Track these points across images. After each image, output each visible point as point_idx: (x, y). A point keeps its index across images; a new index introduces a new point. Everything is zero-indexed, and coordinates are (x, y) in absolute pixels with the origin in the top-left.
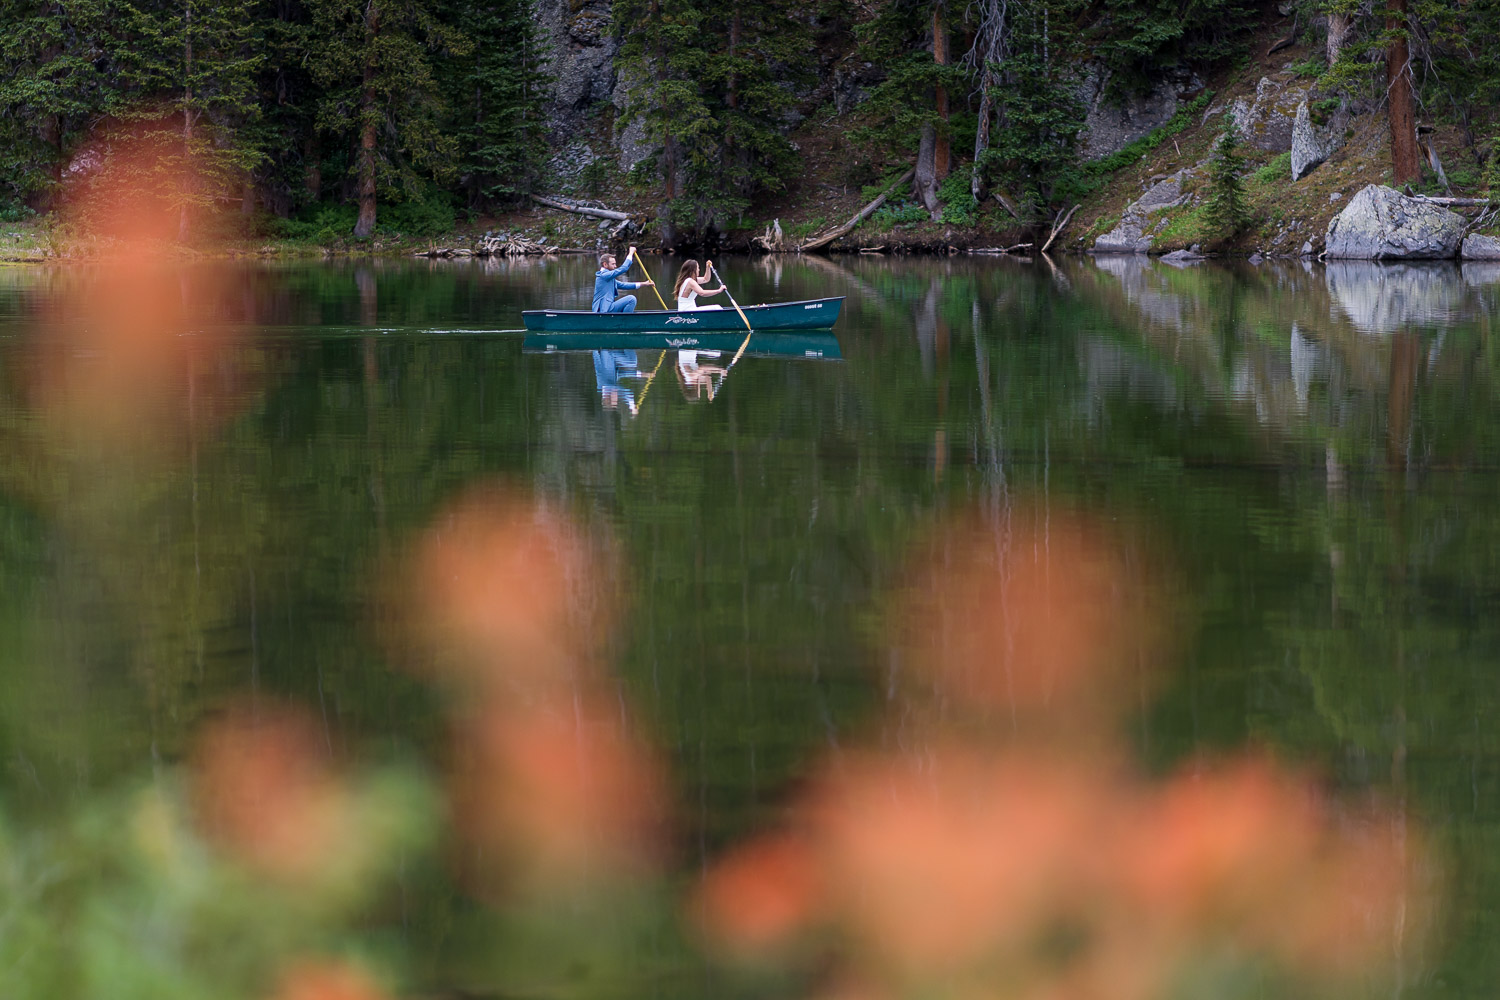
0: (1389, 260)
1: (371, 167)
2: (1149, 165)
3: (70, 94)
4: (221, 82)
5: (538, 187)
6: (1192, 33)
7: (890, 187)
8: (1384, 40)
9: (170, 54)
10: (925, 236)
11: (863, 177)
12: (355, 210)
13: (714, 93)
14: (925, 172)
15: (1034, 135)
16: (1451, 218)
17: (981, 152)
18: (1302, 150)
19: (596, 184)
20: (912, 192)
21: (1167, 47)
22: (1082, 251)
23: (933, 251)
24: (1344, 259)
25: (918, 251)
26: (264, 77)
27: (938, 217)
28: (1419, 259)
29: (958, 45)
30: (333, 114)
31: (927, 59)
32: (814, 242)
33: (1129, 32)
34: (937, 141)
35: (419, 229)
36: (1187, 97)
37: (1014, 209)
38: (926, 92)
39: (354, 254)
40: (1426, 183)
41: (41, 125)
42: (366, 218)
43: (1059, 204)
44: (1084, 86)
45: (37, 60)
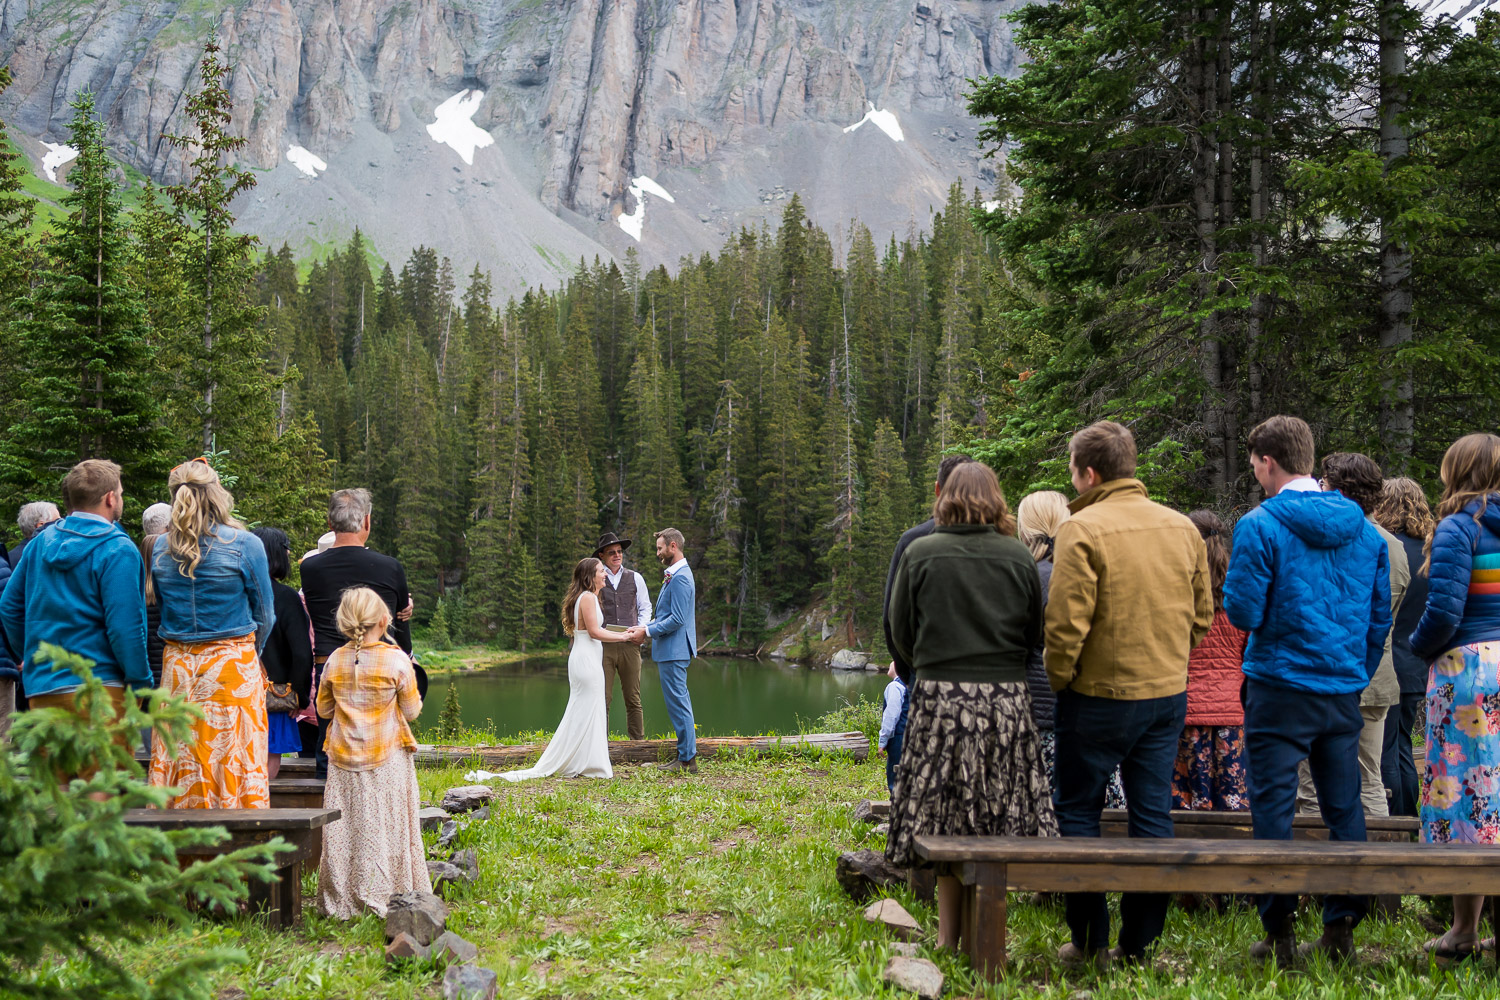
0: (846, 670)
2: (785, 632)
4: (534, 609)
6: (795, 597)
7: (714, 636)
8: (846, 612)
9: (521, 602)
10: (724, 650)
11: (708, 633)
14: (724, 632)
15: (754, 625)
16: (864, 658)
17: (740, 629)
18: (825, 633)
20: (721, 638)
21: (789, 600)
22: (767, 656)
23: (727, 654)
24: (836, 669)
25: (722, 654)
26: (545, 607)
27: (728, 645)
28: (855, 670)
29: (733, 599)
31: (725, 602)
33: (777, 595)
34: (728, 625)
36: (794, 614)
37: (750, 644)
38: (724, 612)
40: (857, 648)
41: (484, 620)
43: (761, 642)
44: (766, 608)
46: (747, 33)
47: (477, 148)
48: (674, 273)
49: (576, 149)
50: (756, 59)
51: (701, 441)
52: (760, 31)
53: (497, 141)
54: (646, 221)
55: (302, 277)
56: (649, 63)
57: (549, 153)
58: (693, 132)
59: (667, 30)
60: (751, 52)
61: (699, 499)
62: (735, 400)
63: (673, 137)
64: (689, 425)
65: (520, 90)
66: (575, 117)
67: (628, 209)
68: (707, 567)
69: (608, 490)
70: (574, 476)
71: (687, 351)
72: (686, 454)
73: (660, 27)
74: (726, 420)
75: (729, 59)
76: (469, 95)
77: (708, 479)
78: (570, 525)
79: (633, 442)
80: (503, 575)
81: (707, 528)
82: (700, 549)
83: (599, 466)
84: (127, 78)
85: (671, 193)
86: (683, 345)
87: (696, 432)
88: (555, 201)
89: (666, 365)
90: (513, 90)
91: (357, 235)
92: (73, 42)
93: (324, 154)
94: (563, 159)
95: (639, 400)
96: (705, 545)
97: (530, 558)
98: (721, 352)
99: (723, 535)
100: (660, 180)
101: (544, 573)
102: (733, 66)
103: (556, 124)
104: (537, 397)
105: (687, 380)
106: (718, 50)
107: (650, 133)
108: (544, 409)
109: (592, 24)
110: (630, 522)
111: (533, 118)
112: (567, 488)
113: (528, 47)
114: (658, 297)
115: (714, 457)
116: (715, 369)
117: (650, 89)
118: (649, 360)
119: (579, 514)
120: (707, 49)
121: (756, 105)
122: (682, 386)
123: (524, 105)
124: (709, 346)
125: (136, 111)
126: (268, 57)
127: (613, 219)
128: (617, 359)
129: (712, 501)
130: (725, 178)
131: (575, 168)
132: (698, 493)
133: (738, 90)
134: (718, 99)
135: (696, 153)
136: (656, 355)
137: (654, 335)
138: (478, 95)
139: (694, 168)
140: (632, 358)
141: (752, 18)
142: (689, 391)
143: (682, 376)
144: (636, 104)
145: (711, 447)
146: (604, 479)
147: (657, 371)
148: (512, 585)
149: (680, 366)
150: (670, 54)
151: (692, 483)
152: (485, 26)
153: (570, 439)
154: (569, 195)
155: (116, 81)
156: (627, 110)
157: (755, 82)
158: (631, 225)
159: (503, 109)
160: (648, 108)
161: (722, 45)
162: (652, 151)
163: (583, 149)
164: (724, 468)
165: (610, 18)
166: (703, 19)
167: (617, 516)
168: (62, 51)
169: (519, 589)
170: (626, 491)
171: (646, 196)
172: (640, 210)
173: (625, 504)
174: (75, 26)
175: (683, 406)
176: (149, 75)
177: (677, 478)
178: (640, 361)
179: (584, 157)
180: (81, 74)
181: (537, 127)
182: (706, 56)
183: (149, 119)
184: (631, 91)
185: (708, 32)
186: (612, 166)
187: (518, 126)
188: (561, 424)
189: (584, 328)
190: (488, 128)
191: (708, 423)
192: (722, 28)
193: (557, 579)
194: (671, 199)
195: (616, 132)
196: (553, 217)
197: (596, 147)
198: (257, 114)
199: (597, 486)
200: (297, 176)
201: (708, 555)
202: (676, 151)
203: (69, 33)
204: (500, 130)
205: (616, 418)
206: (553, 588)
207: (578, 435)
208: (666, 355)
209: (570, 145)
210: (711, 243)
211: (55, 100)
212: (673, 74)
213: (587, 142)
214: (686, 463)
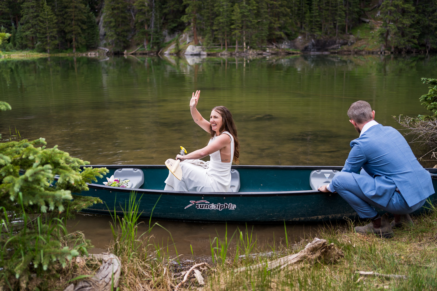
0: (192, 55)
1: (74, 44)
2: (171, 43)
3: (33, 34)
5: (98, 46)
6: (178, 26)
7: (141, 46)
10: (145, 52)
11: (138, 44)
12: (73, 49)
13: (118, 35)
14: (145, 44)
16: (201, 49)
17: (151, 41)
18: (188, 40)
19: (105, 46)
20: (144, 46)
21: (175, 27)
22: (162, 54)
23: (146, 54)
24: (187, 55)
25: (144, 54)
26: (58, 31)
27: (146, 50)
28: (196, 55)
29: (148, 27)
30: (68, 37)
31: (145, 29)
32: (131, 53)
33: (170, 25)
34: (147, 40)
35: (82, 52)
36: (178, 34)
37: (155, 48)
38: (145, 33)
39: (72, 55)
40: (198, 45)
42: (74, 50)
43: (161, 48)
44: (165, 32)
45: (29, 29)
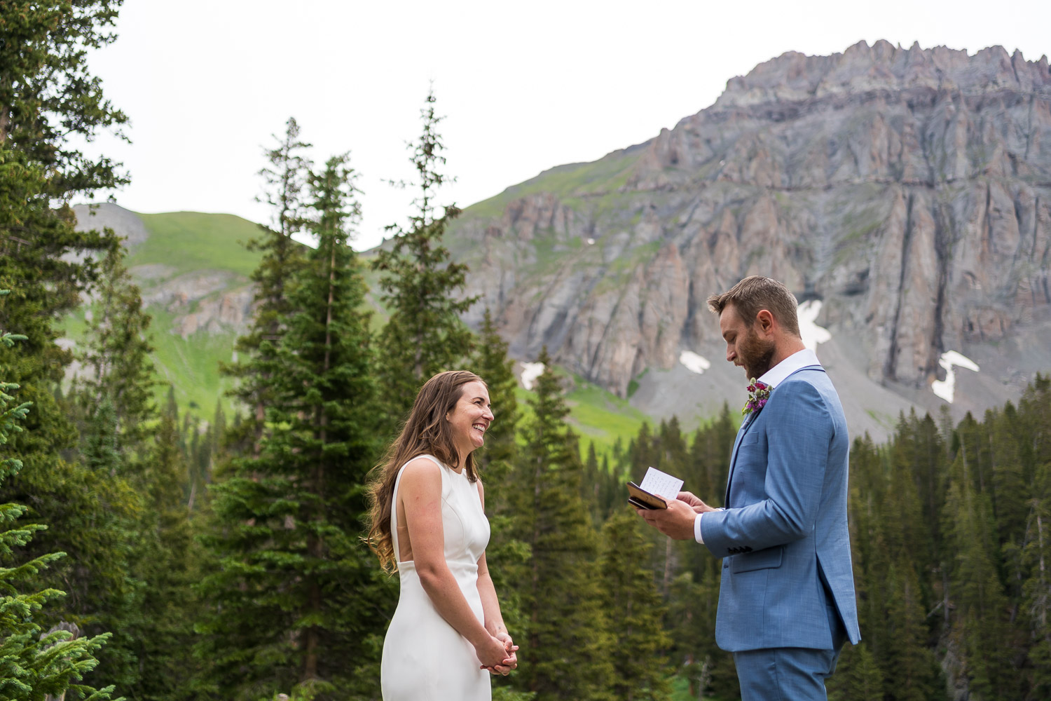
46: (1029, 237)
47: (818, 344)
48: (979, 418)
49: (894, 336)
50: (1038, 255)
51: (1015, 554)
52: (1040, 234)
53: (833, 336)
54: (956, 386)
55: (690, 442)
56: (948, 269)
57: (874, 340)
58: (990, 315)
59: (961, 243)
60: (1034, 251)
61: (1018, 605)
62: (1043, 517)
63: (974, 320)
64: (1003, 541)
65: (848, 298)
66: (892, 312)
67: (941, 376)
68: (1032, 667)
69: (935, 598)
70: (902, 585)
71: (996, 478)
72: (1002, 566)
73: (955, 240)
74: (1036, 535)
75: (1016, 257)
76: (810, 306)
77: (1024, 586)
78: (901, 626)
79: (953, 555)
80: (846, 669)
81: (1028, 631)
82: (1023, 650)
83: (925, 576)
84: (575, 318)
85: (975, 362)
86: (992, 473)
87: (1009, 546)
88: (878, 374)
89: (978, 490)
90: (843, 299)
91: (726, 407)
92: (542, 298)
93: (707, 356)
94: (884, 344)
95: (956, 519)
96: (1028, 646)
97: (869, 654)
98: (1027, 477)
99: (1043, 638)
100: (966, 354)
101: (882, 668)
102: (1019, 264)
103: (877, 319)
104: (867, 519)
105: (998, 502)
106: (1006, 252)
107: (954, 319)
108: (873, 528)
109: (900, 244)
110: (956, 625)
111: (859, 316)
112: (896, 595)
113: (853, 267)
114: (966, 436)
115: (1028, 567)
116: (1024, 493)
117: (952, 286)
118: (962, 487)
119: (909, 616)
120: (996, 252)
121: (1042, 289)
122: (995, 507)
123: (852, 308)
124: (1016, 474)
125: (581, 339)
126: (666, 294)
127: (929, 386)
128: (935, 488)
129: (1030, 606)
130: (1021, 347)
131: (894, 351)
132: (1016, 600)
133: (1026, 280)
134: (1008, 288)
135: (995, 331)
136: (969, 482)
137: (966, 466)
138: (817, 305)
139: (994, 342)
140: (948, 486)
141: (1032, 224)
142: (1000, 512)
143: (994, 499)
144: (940, 299)
145: (1025, 558)
146: (930, 588)
147: (970, 495)
148: (854, 677)
149: (991, 491)
150: (965, 259)
151: (1009, 590)
152: (819, 256)
153: (897, 554)
154: (890, 370)
155: (569, 320)
156: (933, 304)
157: (1040, 273)
158: (944, 390)
159: (835, 313)
160: (951, 301)
161: (1009, 248)
162: (956, 333)
163: (901, 336)
164: (1039, 576)
165: (914, 239)
166: (991, 230)
167: (943, 620)
168: (535, 305)
169: (861, 681)
170: (950, 599)
171: (955, 367)
172: (950, 378)
173: (951, 610)
174: (544, 288)
175: (997, 524)
176: (589, 314)
177: (995, 586)
178: (954, 487)
179: (901, 342)
180: (546, 318)
181: (863, 323)
182: (996, 258)
183: (589, 343)
184: (935, 289)
185: (996, 240)
186: (923, 346)
187: (848, 324)
188: (889, 541)
189: (906, 464)
190: (826, 326)
191: (1020, 537)
192: (1008, 236)
193: (894, 674)
194: (974, 367)
195: (927, 321)
196: (880, 390)
197: (911, 332)
198: (660, 333)
199: (924, 592)
200: (690, 375)
201: (1031, 655)
202: (977, 330)
203: (539, 294)
204: (834, 328)
205: (938, 537)
206: (891, 681)
207: (903, 549)
208: (977, 483)
209: (890, 333)
210: (1011, 394)
211: (530, 336)
212: (970, 274)
213: (903, 330)
214: (1003, 573)
